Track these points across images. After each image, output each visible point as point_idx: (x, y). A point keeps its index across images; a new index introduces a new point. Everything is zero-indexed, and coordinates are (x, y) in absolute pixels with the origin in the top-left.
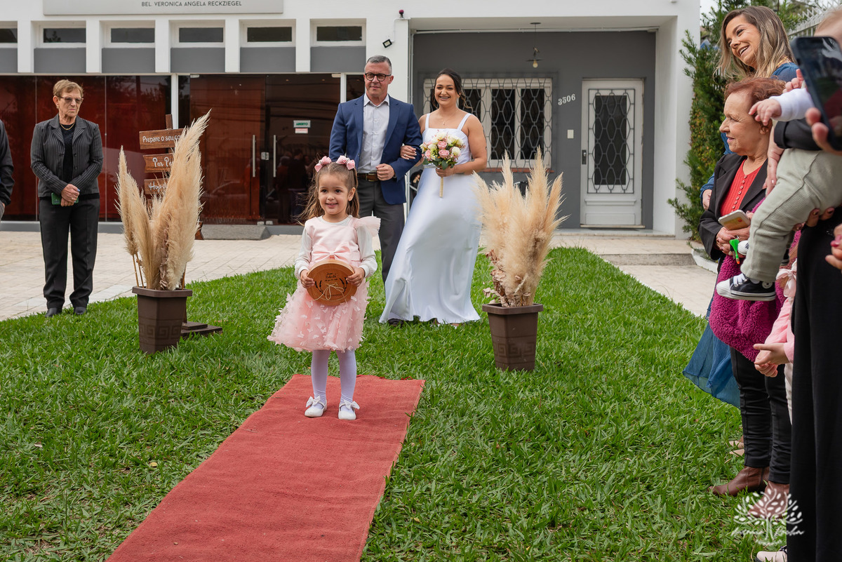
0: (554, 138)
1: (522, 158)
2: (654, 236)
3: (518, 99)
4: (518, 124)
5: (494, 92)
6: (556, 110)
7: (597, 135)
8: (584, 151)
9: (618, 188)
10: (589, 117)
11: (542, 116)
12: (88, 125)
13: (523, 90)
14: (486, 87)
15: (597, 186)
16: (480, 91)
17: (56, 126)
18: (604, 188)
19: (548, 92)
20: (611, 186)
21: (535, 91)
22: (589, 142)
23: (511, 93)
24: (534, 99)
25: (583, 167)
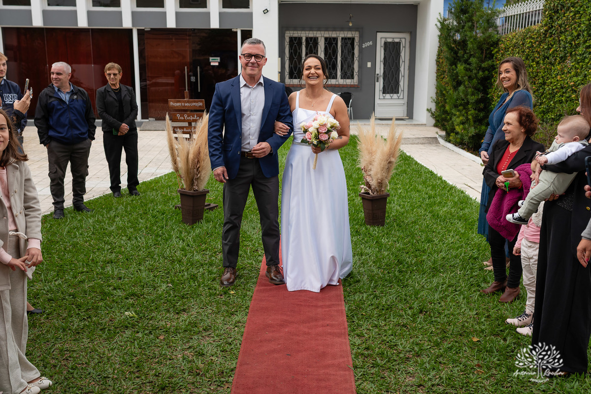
0: (360, 67)
1: (341, 78)
2: (415, 125)
3: (339, 44)
4: (339, 59)
5: (326, 39)
6: (361, 51)
7: (384, 64)
8: (378, 74)
9: (395, 96)
10: (380, 54)
11: (353, 54)
12: (127, 88)
13: (342, 38)
14: (321, 36)
15: (384, 95)
16: (318, 38)
17: (110, 90)
18: (388, 96)
19: (357, 40)
20: (392, 95)
21: (349, 38)
22: (380, 69)
23: (335, 39)
24: (349, 43)
25: (377, 84)
